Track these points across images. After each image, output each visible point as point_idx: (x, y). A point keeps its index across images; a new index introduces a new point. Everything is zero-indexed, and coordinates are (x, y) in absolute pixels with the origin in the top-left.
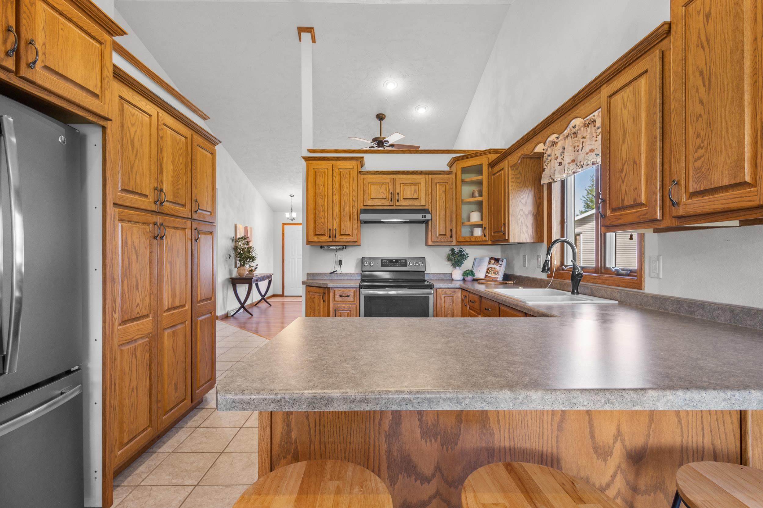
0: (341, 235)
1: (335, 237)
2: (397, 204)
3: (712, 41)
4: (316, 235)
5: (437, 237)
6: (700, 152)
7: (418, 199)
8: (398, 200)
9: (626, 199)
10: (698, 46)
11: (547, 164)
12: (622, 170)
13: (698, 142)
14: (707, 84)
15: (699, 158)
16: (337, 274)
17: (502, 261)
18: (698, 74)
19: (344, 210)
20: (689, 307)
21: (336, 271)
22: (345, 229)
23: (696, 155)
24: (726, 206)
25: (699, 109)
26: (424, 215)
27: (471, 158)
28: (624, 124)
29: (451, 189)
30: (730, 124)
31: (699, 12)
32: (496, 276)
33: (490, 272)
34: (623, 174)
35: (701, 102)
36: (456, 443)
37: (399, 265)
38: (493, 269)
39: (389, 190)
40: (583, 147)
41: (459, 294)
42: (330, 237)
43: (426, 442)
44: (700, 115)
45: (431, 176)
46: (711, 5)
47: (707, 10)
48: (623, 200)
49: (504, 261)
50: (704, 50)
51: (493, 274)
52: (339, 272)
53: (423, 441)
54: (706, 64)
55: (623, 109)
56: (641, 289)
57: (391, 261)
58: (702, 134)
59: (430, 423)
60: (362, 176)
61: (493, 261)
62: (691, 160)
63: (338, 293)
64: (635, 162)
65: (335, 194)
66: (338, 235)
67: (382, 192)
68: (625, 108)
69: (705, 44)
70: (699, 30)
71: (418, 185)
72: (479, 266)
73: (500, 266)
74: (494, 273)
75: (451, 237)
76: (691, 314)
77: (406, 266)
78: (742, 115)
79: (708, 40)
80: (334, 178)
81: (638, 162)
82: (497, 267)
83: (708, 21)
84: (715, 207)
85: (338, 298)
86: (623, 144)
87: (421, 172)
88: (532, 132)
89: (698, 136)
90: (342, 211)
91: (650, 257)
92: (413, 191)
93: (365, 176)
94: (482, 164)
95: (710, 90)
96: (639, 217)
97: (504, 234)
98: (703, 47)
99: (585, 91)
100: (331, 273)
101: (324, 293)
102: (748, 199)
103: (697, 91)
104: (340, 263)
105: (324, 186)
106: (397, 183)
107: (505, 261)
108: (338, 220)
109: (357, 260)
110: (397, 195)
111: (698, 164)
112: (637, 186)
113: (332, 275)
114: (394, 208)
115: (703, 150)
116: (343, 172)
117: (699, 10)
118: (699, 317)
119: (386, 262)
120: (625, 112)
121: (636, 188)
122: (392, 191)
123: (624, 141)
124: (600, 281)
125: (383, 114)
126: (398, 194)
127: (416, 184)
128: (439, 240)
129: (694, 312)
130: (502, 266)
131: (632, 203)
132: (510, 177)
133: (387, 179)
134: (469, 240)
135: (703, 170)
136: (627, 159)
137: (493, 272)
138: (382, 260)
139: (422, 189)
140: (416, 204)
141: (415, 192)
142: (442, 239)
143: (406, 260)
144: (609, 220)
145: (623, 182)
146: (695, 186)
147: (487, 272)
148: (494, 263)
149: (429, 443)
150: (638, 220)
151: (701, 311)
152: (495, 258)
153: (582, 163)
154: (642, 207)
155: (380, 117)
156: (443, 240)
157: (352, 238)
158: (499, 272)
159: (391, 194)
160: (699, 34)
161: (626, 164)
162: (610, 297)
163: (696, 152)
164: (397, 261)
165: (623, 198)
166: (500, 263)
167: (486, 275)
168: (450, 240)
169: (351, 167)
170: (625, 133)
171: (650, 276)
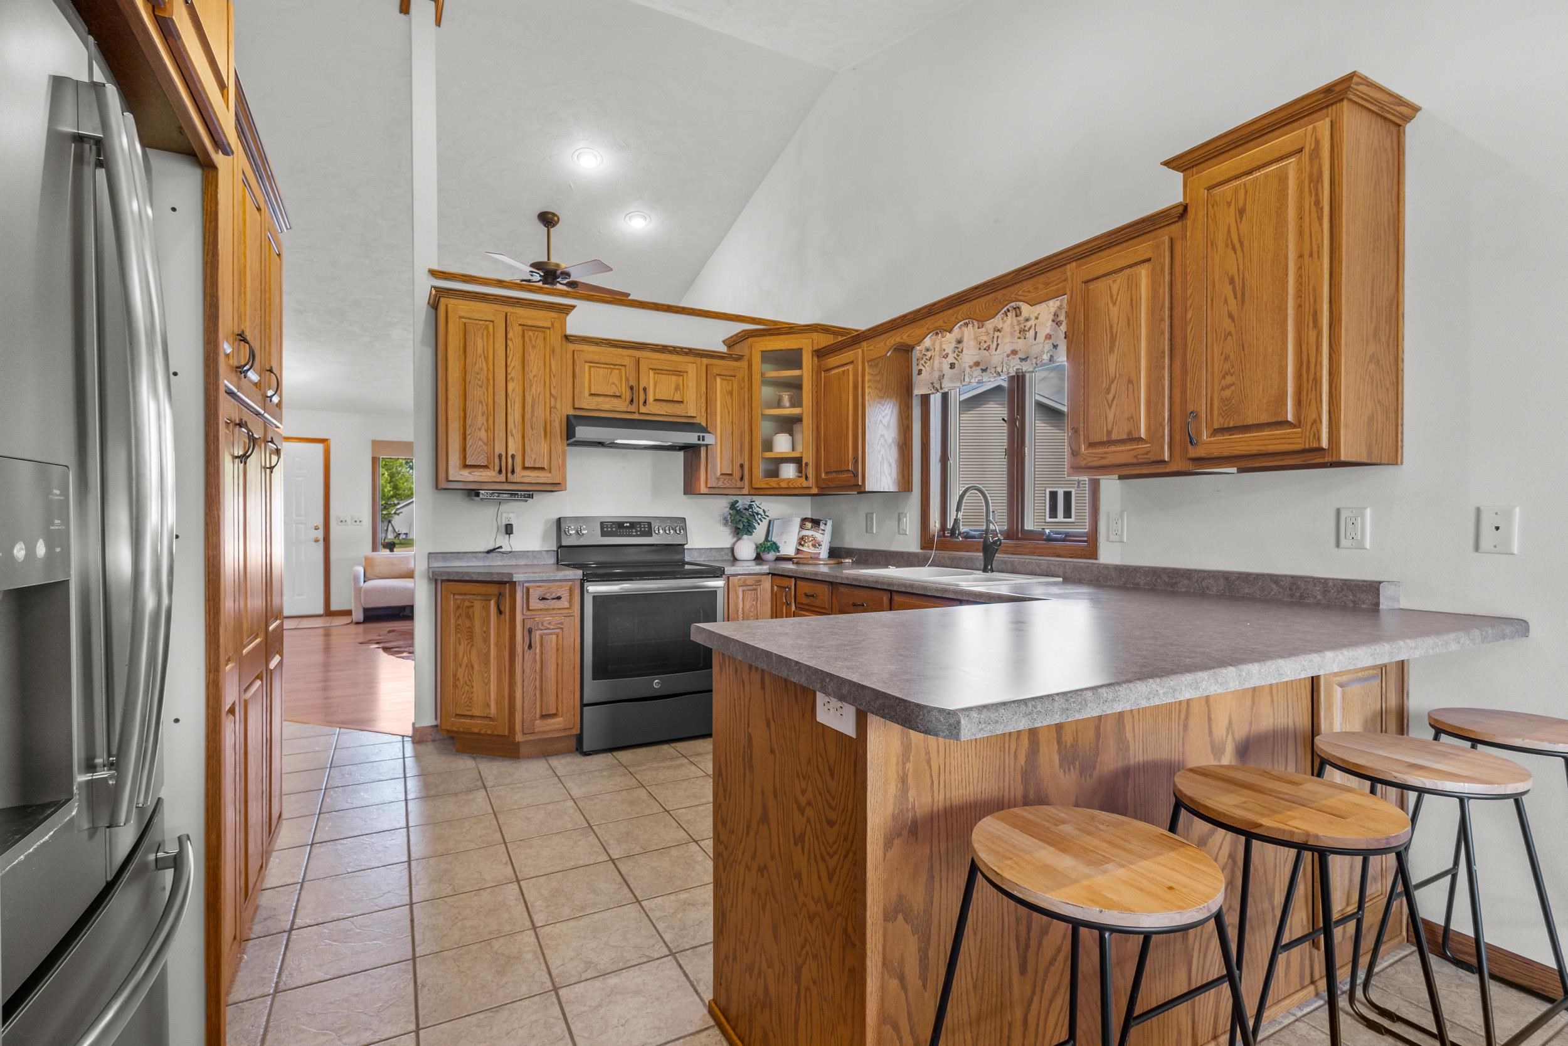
0: (525, 468)
1: (513, 472)
2: (643, 410)
3: (1246, 243)
4: (466, 466)
5: (718, 479)
6: (1229, 379)
7: (682, 402)
8: (645, 402)
9: (1115, 431)
10: (1227, 246)
11: (925, 363)
12: (1108, 390)
13: (1227, 366)
14: (1239, 296)
15: (1228, 387)
16: (503, 553)
17: (826, 524)
18: (1227, 281)
19: (533, 416)
20: (1169, 577)
21: (501, 547)
22: (534, 457)
23: (1223, 383)
24: (1263, 448)
25: (1228, 325)
26: (701, 434)
27: (779, 334)
28: (1111, 327)
29: (742, 388)
30: (1270, 350)
31: (1229, 204)
32: (817, 551)
33: (806, 545)
34: (1110, 397)
35: (1231, 316)
36: (1094, 768)
37: (636, 532)
38: (810, 539)
39: (627, 380)
40: (998, 344)
41: (767, 583)
42: (500, 472)
43: (1065, 772)
44: (1230, 333)
45: (705, 361)
46: (1245, 199)
47: (1241, 204)
48: (1109, 433)
49: (828, 524)
50: (1235, 253)
51: (811, 547)
52: (506, 548)
53: (1062, 771)
54: (1238, 270)
55: (1111, 305)
56: (1096, 559)
57: (620, 525)
58: (1232, 356)
59: (1069, 745)
60: (571, 347)
61: (809, 525)
62: (1216, 388)
63: (535, 594)
64: (1130, 382)
65: (512, 379)
66: (518, 469)
67: (613, 383)
68: (1114, 304)
69: (1238, 246)
70: (1229, 226)
71: (683, 376)
72: (782, 534)
73: (822, 532)
74: (814, 546)
75: (742, 479)
76: (1172, 586)
77: (651, 536)
78: (1285, 342)
79: (1241, 243)
80: (509, 342)
81: (1135, 382)
82: (818, 536)
83: (1241, 219)
84: (1248, 448)
85: (535, 604)
86: (1110, 353)
87: (690, 352)
88: (926, 310)
89: (1227, 358)
90: (528, 416)
91: (1108, 514)
92: (673, 386)
93: (578, 347)
94: (801, 349)
95: (1243, 303)
96: (1136, 456)
97: (856, 475)
98: (1234, 248)
99: (1040, 265)
100: (489, 552)
101: (500, 595)
102: (1290, 441)
103: (1226, 302)
104: (509, 529)
105: (486, 359)
106: (644, 367)
107: (830, 523)
108: (518, 436)
109: (547, 521)
110: (641, 391)
111: (1227, 393)
112: (1134, 416)
113: (490, 555)
114: (636, 417)
115: (1233, 378)
116: (531, 333)
117: (1229, 200)
118: (1183, 590)
119: (611, 528)
120: (1114, 310)
121: (1132, 418)
122: (633, 383)
123: (1112, 349)
124: (1026, 550)
125: (554, 215)
126: (645, 389)
127: (679, 373)
128: (720, 484)
129: (1176, 583)
130: (826, 532)
131: (1125, 437)
132: (867, 378)
133: (626, 357)
134: (777, 486)
135: (1233, 401)
136: (1118, 376)
137: (811, 543)
138: (602, 524)
139: (690, 385)
140: (679, 413)
141: (677, 388)
142: (725, 482)
143: (650, 524)
144: (1085, 459)
145: (1110, 407)
146: (1222, 421)
147: (800, 544)
148: (812, 527)
149: (1067, 774)
150: (1134, 461)
151: (1186, 582)
152: (812, 519)
153: (999, 370)
154: (1140, 443)
155: (548, 219)
156: (728, 485)
157: (549, 475)
158: (821, 543)
159: (632, 388)
160: (1229, 231)
161: (1116, 381)
162: (1045, 573)
163: (1224, 378)
164: (633, 525)
165: (1109, 429)
166: (822, 527)
167: (798, 549)
168: (739, 484)
169: (548, 324)
170: (1113, 339)
171: (1108, 540)
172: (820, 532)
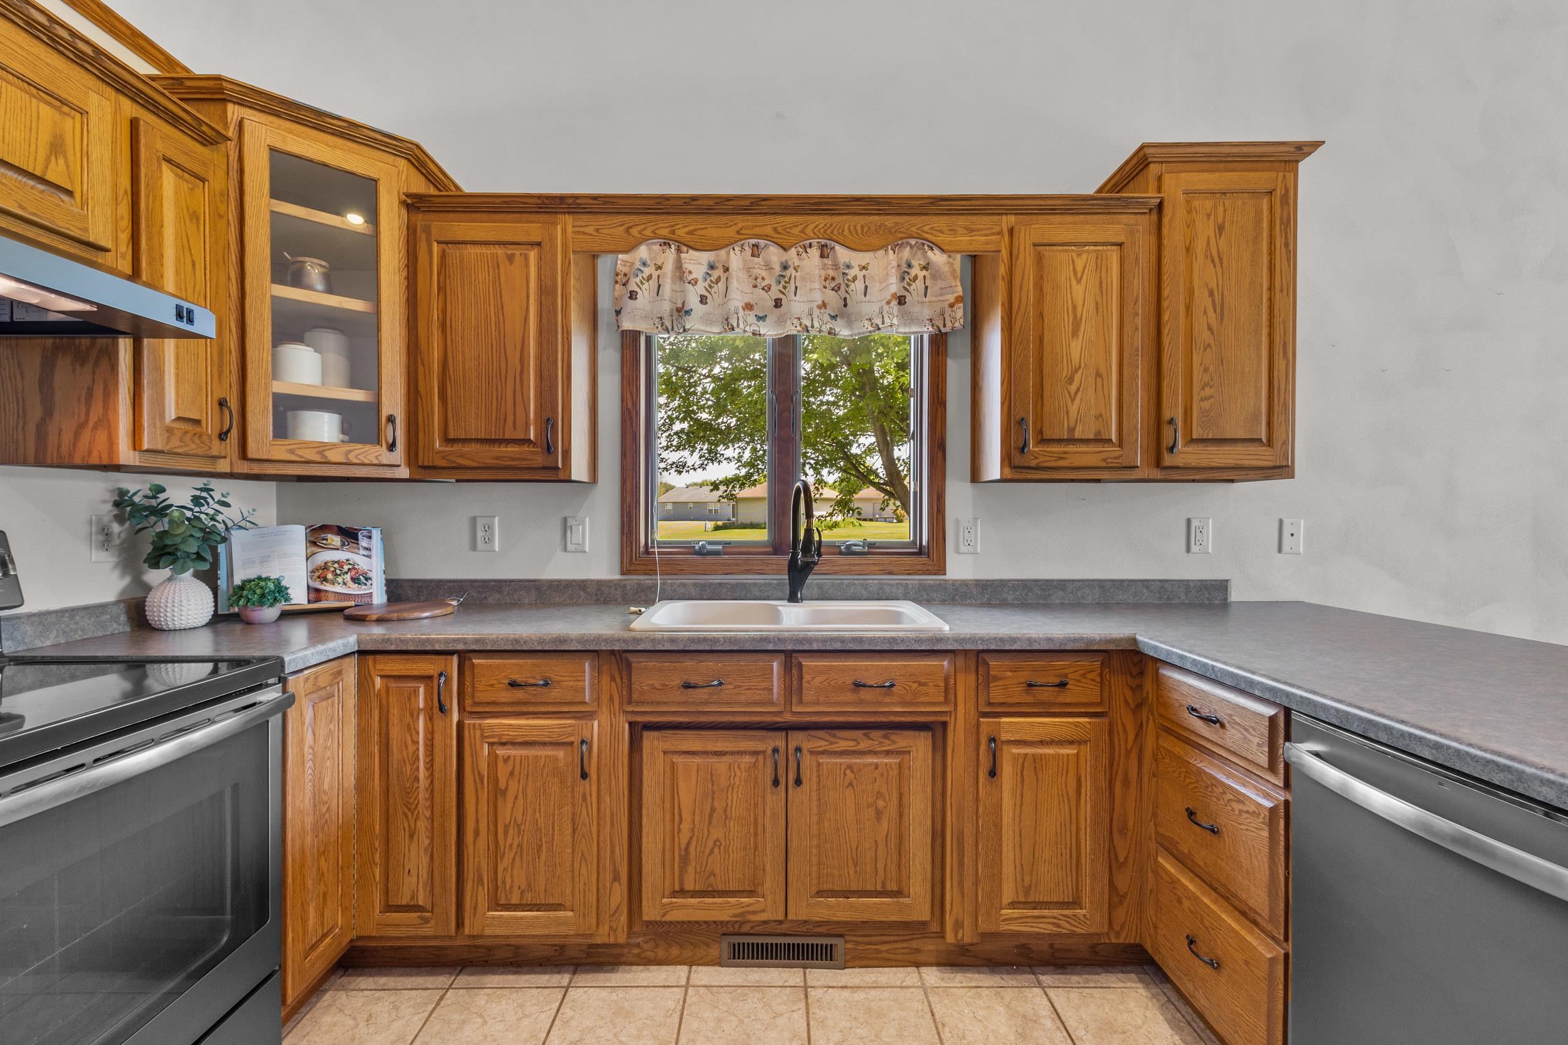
3: (1225, 260)
6: (1208, 392)
9: (1079, 429)
10: (1206, 257)
12: (1071, 380)
13: (1206, 378)
14: (1218, 310)
15: (1207, 398)
17: (370, 537)
18: (1206, 293)
23: (1203, 394)
24: (1240, 462)
25: (1205, 336)
28: (1074, 307)
30: (1247, 370)
31: (1209, 216)
32: (363, 590)
33: (340, 579)
34: (1073, 388)
35: (1210, 328)
38: (346, 568)
40: (796, 288)
44: (1209, 345)
46: (1224, 217)
47: (1220, 221)
48: (1072, 430)
49: (373, 537)
50: (1215, 267)
51: (351, 584)
54: (1218, 285)
55: (1074, 282)
56: (944, 574)
58: (1211, 368)
61: (335, 540)
62: (1196, 398)
64: (1098, 375)
68: (1079, 281)
69: (1217, 260)
70: (1209, 238)
71: (73, 118)
72: (265, 559)
73: (365, 553)
74: (355, 580)
78: (1259, 365)
79: (1221, 260)
81: (1104, 375)
82: (357, 559)
83: (1221, 235)
84: (1225, 461)
86: (1073, 337)
88: (747, 203)
89: (1206, 370)
91: (957, 522)
94: (370, 179)
95: (1222, 319)
96: (1105, 460)
97: (549, 451)
98: (1213, 261)
99: (972, 202)
102: (1263, 458)
103: (1205, 313)
107: (376, 534)
111: (1206, 405)
112: (1103, 413)
115: (1213, 390)
117: (1209, 212)
120: (1078, 290)
121: (1101, 415)
123: (1075, 333)
124: (836, 568)
129: (1049, 595)
130: (374, 553)
131: (1092, 436)
135: (1212, 414)
136: (1083, 365)
137: (348, 577)
142: (187, 439)
144: (1036, 458)
145: (1073, 400)
146: (1201, 431)
147: (319, 579)
148: (343, 545)
150: (1103, 464)
152: (338, 527)
154: (1106, 445)
158: (370, 575)
160: (1208, 244)
161: (1080, 372)
163: (1203, 389)
165: (1072, 424)
166: (364, 543)
167: (318, 591)
168: (215, 450)
170: (1077, 324)
171: (957, 551)
172: (362, 552)
